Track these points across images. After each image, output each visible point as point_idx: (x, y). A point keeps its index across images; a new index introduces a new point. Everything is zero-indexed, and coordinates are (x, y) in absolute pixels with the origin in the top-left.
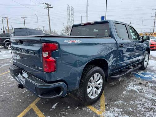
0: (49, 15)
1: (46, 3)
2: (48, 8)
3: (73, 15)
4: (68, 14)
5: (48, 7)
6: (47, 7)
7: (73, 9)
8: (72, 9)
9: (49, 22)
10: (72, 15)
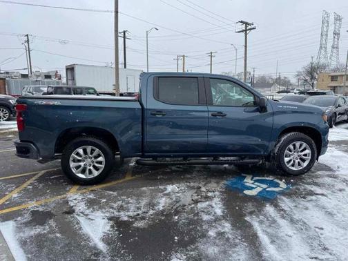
0: (246, 46)
1: (242, 22)
2: (246, 30)
3: (339, 34)
4: (322, 35)
5: (247, 27)
6: (244, 29)
7: (340, 20)
8: (336, 19)
9: (246, 61)
10: (336, 34)
